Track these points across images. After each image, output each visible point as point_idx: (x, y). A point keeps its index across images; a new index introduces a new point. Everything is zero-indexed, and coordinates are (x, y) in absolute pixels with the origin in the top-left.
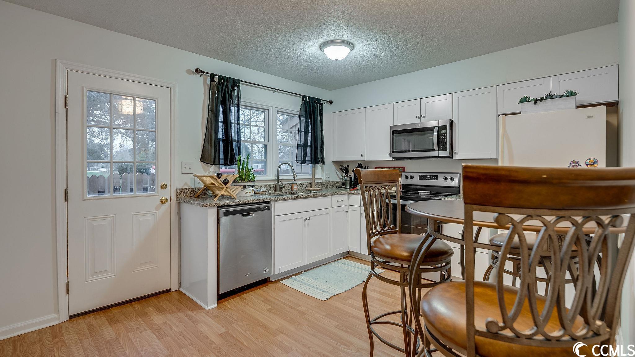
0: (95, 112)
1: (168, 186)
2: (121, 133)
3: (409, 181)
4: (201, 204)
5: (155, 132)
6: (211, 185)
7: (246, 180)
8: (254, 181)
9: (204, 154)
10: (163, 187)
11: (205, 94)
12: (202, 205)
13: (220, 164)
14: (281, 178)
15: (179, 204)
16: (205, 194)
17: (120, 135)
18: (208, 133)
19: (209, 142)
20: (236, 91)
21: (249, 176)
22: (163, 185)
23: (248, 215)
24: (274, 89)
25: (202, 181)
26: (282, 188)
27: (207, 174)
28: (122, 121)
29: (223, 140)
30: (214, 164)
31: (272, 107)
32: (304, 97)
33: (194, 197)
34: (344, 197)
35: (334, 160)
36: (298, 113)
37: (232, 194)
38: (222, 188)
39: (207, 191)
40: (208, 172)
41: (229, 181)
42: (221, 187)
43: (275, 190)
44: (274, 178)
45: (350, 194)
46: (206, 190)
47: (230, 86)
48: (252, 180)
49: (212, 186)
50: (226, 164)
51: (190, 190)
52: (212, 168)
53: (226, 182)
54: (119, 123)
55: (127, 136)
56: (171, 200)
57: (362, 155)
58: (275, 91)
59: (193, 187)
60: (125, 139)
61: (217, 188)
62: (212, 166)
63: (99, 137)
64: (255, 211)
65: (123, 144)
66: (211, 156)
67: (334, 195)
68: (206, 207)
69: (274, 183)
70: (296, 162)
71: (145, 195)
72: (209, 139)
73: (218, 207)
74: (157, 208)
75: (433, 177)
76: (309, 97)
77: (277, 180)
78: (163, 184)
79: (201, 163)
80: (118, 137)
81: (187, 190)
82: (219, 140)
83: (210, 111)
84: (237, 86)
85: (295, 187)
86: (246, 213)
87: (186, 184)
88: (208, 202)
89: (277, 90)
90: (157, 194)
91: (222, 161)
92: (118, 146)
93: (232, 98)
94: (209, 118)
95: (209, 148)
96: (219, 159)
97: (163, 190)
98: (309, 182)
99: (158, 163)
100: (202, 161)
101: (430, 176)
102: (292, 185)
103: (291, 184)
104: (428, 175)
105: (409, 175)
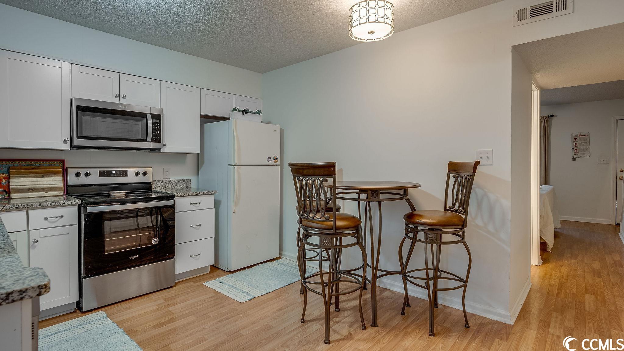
3: (83, 180)
75: (121, 172)
101: (116, 171)
104: (113, 171)
105: (83, 171)
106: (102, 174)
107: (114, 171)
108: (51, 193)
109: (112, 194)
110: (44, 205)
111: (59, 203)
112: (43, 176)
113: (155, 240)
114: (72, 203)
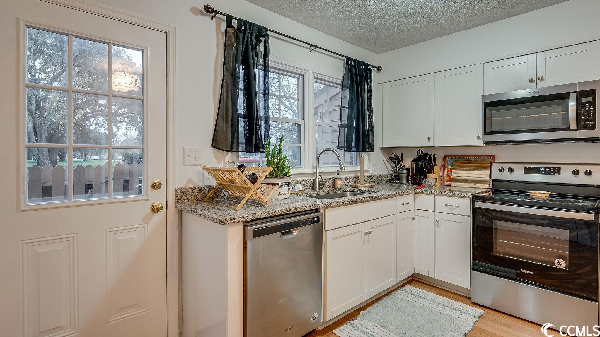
0: (100, 102)
1: (164, 185)
2: (125, 122)
3: (506, 176)
4: (217, 219)
5: (143, 100)
6: (229, 184)
7: (279, 175)
8: (289, 176)
9: (217, 136)
10: (155, 186)
11: (218, 45)
12: (218, 221)
13: (239, 152)
14: (321, 170)
15: (180, 213)
16: (218, 195)
17: (124, 124)
18: (222, 104)
19: (224, 118)
20: (262, 45)
21: (283, 169)
22: (155, 184)
23: (290, 232)
24: (311, 45)
25: (215, 177)
26: (323, 184)
27: (221, 166)
28: (126, 110)
29: (244, 116)
30: (231, 151)
31: (308, 71)
32: (348, 59)
33: (202, 201)
34: (409, 198)
35: (384, 146)
36: (340, 82)
37: (264, 198)
38: (249, 189)
39: (221, 191)
40: (222, 162)
41: (258, 178)
42: (245, 188)
43: (313, 188)
44: (310, 171)
45: (416, 193)
46: (219, 190)
47: (254, 36)
48: (287, 175)
49: (231, 184)
50: (249, 151)
51: (197, 190)
52: (229, 157)
53: (253, 179)
54: (123, 112)
55: (131, 125)
56: (167, 207)
57: (429, 139)
58: (312, 50)
59: (201, 185)
60: (130, 129)
61: (238, 188)
62: (228, 154)
63: (105, 127)
64: (299, 226)
65: (127, 133)
66: (227, 138)
67: (400, 195)
68: (225, 225)
69: (310, 178)
70: (338, 148)
71: (126, 200)
72: (224, 113)
73: (244, 223)
74: (146, 220)
75: (552, 170)
76: (355, 60)
77: (316, 174)
78: (156, 181)
79: (212, 149)
80: (122, 126)
81: (191, 191)
82: (239, 116)
83: (226, 72)
84: (264, 36)
85: (339, 183)
86: (286, 229)
87: (190, 181)
88: (227, 213)
89: (316, 47)
90: (146, 198)
91: (242, 147)
92: (123, 136)
93: (256, 54)
94: (224, 82)
95: (224, 127)
96: (238, 143)
97: (155, 191)
98: (353, 175)
99: (147, 149)
100: (214, 147)
101: (544, 168)
102: (334, 181)
103: (333, 178)
104: (541, 168)
105: (506, 167)
106: (527, 170)
107: (543, 167)
108: (478, 185)
109: (531, 194)
110: (445, 193)
111: (455, 193)
112: (474, 170)
113: (559, 262)
114: (464, 195)
